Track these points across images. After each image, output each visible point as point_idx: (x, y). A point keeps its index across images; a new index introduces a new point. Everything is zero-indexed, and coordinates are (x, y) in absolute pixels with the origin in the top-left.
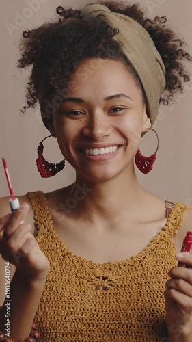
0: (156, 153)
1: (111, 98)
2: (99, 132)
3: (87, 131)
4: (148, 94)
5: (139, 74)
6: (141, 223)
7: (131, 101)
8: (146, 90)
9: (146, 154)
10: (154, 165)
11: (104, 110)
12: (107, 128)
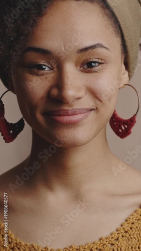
0: (135, 115)
1: (86, 49)
2: (70, 92)
3: (55, 92)
4: (128, 44)
5: (119, 19)
6: (114, 195)
7: (109, 53)
8: (126, 39)
9: (125, 116)
10: (133, 130)
11: (76, 65)
12: (79, 89)
